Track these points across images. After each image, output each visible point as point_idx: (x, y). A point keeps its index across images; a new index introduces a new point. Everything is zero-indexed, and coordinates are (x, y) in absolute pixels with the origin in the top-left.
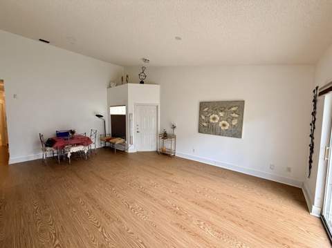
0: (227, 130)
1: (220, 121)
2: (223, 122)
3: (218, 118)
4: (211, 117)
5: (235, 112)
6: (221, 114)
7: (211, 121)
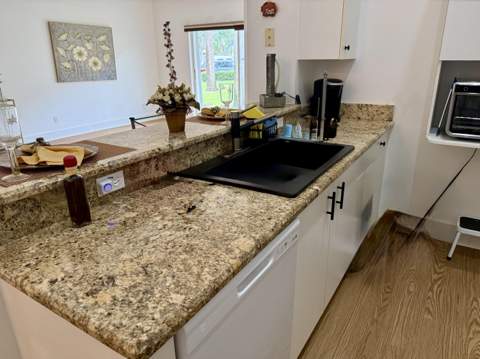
0: (100, 71)
1: (89, 57)
2: (94, 59)
3: (86, 53)
4: (75, 51)
5: (104, 42)
6: (89, 46)
7: (76, 57)
